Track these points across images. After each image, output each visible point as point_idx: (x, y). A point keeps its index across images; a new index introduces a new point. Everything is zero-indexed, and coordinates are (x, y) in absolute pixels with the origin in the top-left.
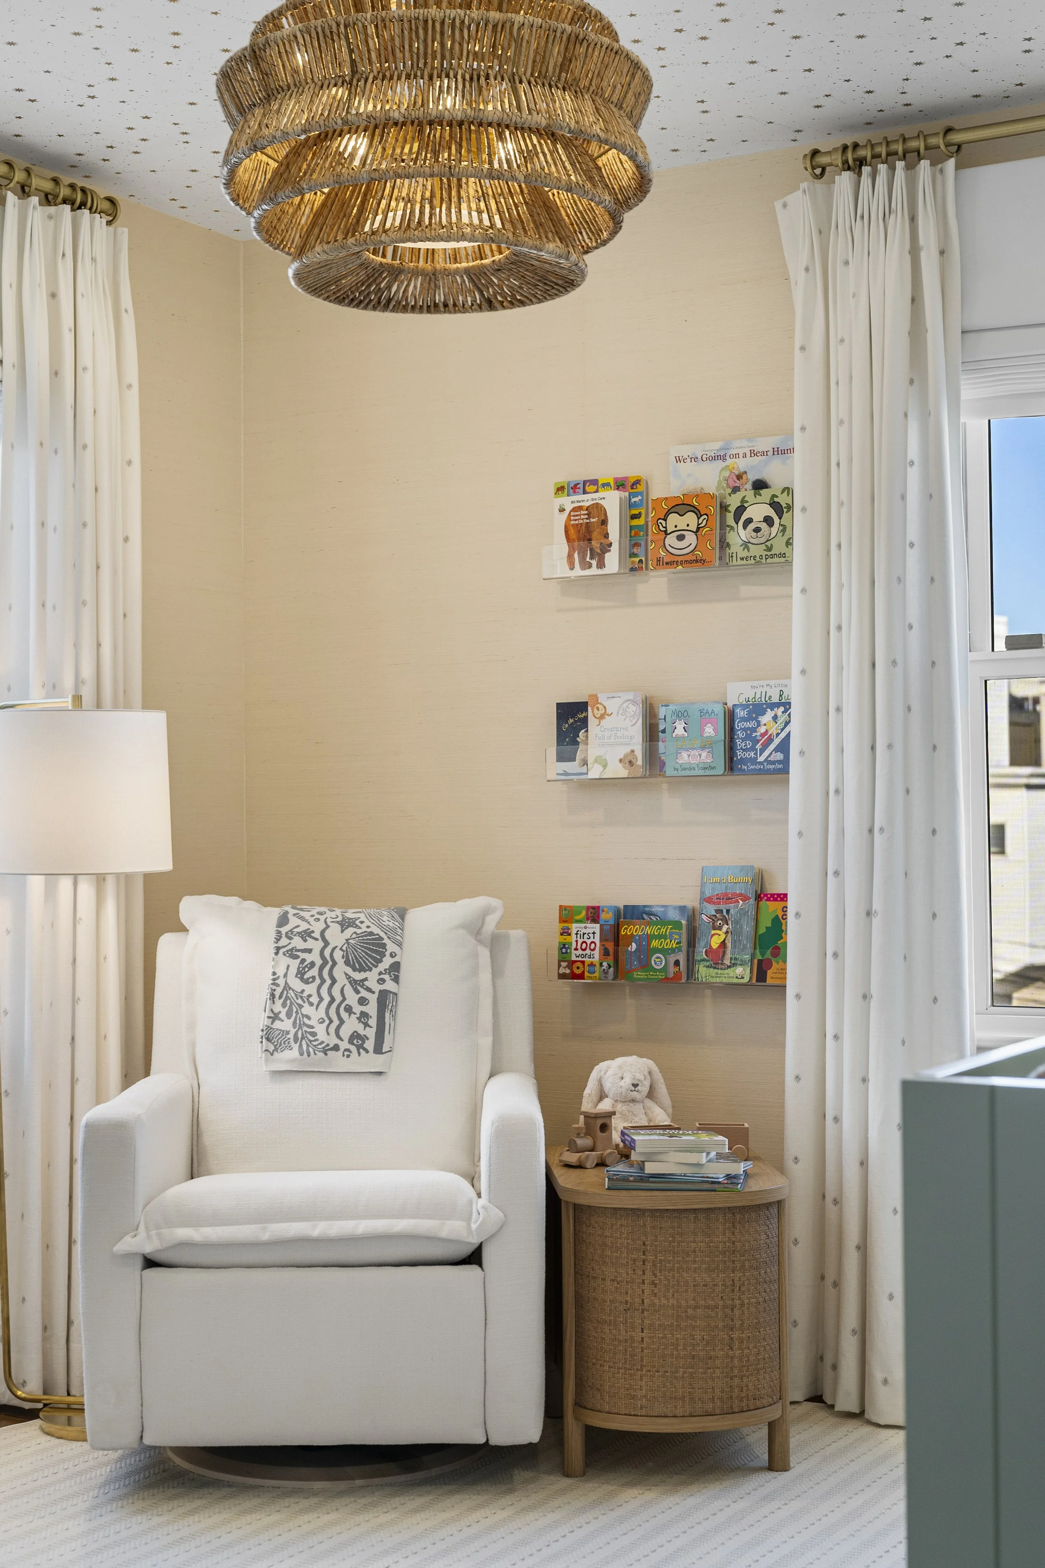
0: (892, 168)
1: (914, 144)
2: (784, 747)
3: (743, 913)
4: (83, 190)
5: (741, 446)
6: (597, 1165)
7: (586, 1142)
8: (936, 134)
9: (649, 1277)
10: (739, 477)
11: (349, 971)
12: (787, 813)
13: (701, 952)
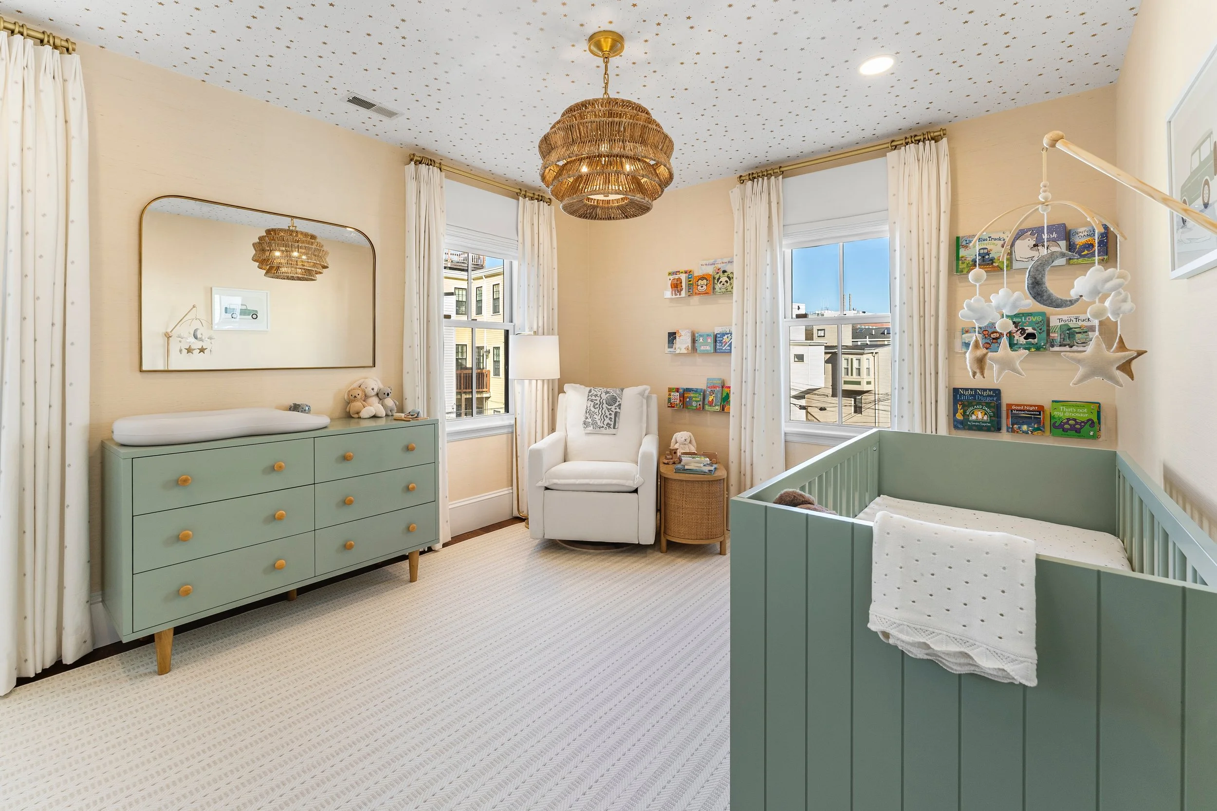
0: (763, 179)
1: (770, 172)
2: (730, 345)
3: (718, 391)
4: (542, 196)
5: (719, 261)
6: (673, 463)
7: (671, 457)
8: (777, 169)
9: (684, 499)
10: (719, 270)
11: (607, 406)
12: (731, 364)
13: (706, 402)
